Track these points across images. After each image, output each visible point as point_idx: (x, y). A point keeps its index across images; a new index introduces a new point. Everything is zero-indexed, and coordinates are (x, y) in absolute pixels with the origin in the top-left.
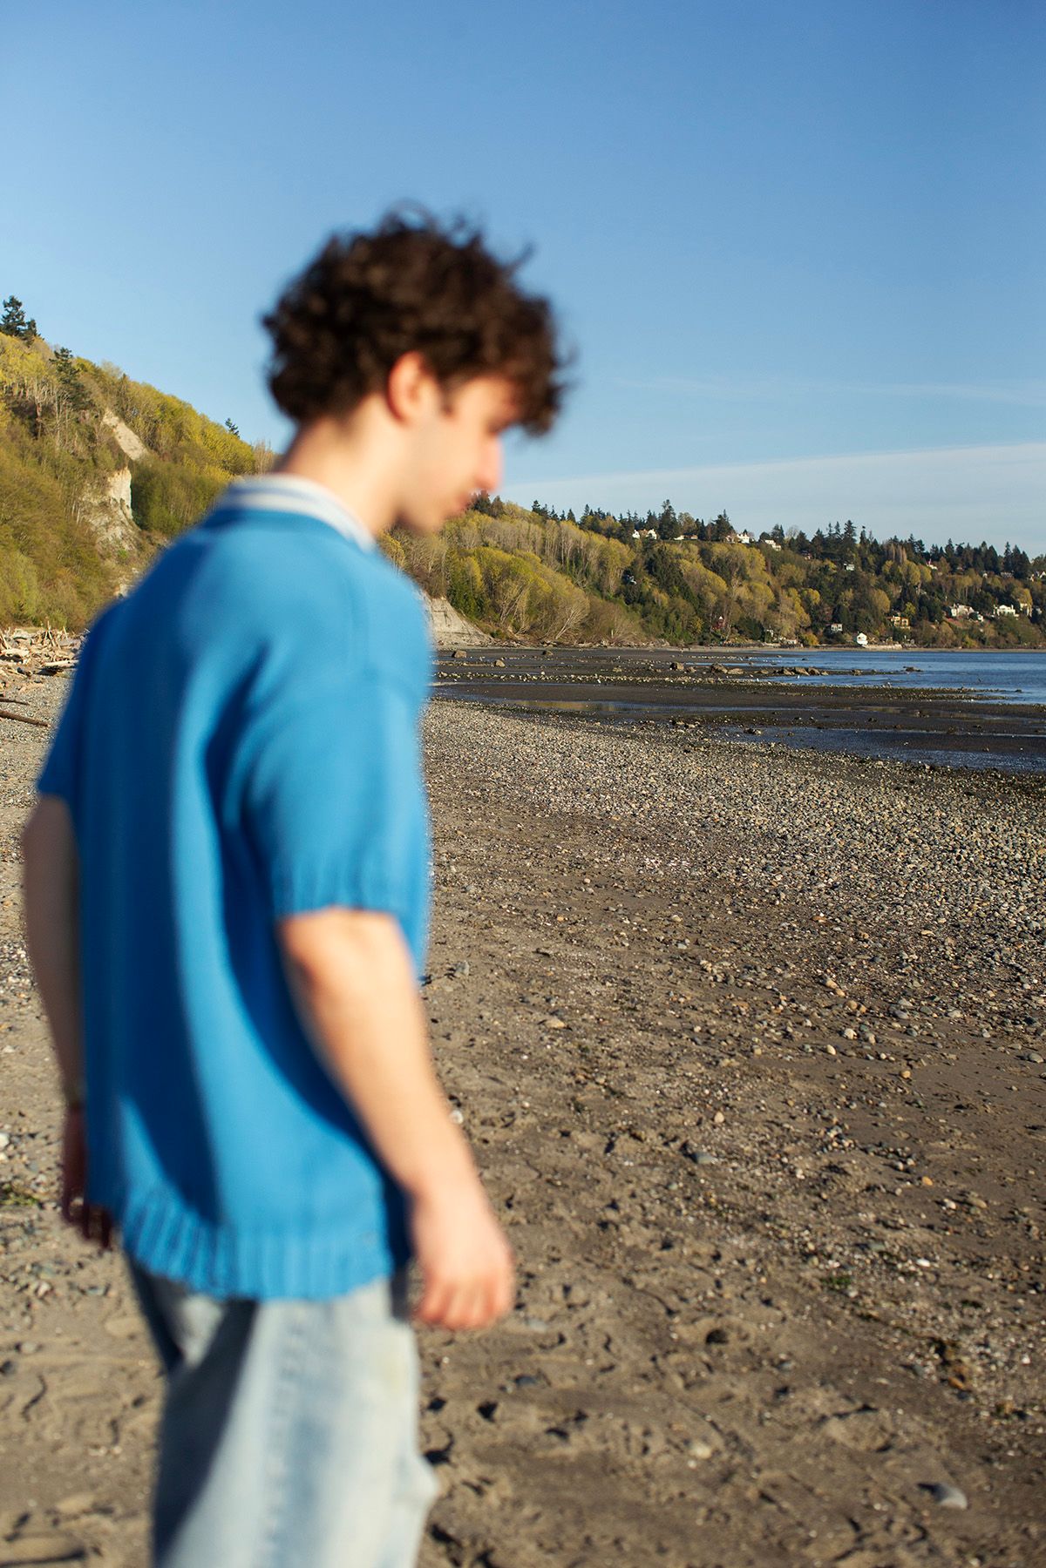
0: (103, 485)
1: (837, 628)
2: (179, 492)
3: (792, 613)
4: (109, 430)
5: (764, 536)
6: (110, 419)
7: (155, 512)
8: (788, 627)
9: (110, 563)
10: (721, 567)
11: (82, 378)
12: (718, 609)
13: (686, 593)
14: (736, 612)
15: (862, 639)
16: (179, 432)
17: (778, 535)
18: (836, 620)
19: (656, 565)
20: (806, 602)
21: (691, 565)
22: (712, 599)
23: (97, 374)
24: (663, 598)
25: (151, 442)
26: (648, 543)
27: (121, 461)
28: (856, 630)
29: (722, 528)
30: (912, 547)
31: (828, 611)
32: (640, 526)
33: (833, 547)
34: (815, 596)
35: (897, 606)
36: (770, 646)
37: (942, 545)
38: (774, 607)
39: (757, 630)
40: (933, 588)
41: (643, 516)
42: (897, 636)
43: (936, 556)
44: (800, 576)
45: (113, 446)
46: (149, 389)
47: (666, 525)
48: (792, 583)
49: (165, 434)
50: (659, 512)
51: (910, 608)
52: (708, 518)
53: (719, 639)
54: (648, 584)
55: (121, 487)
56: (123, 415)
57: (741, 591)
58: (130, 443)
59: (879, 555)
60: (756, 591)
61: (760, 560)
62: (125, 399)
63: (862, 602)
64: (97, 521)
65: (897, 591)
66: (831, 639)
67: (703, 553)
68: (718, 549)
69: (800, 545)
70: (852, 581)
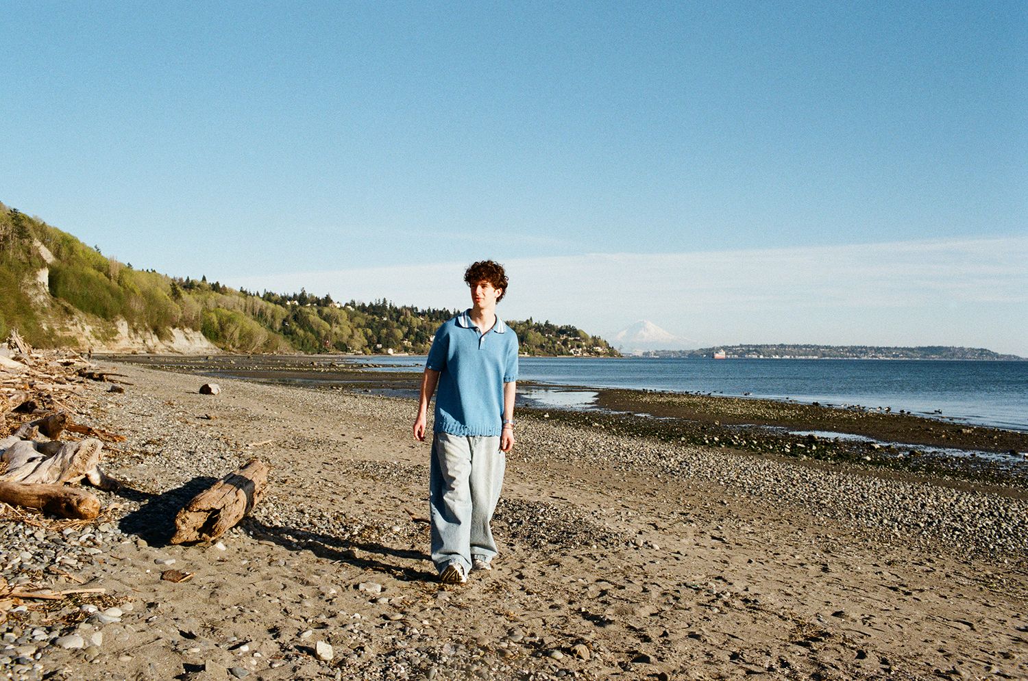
0: (34, 275)
1: (379, 346)
2: (72, 279)
3: (359, 340)
4: (37, 248)
5: (347, 304)
6: (37, 243)
7: (60, 289)
8: (358, 345)
9: (38, 313)
10: (327, 318)
11: (24, 224)
12: (326, 338)
13: (312, 331)
14: (334, 339)
15: (391, 351)
16: (71, 250)
17: (353, 304)
18: (379, 343)
19: (298, 317)
20: (366, 334)
21: (314, 318)
22: (323, 333)
23: (30, 221)
24: (301, 332)
25: (57, 255)
26: (294, 307)
27: (43, 264)
28: (388, 347)
29: (328, 300)
30: (413, 310)
31: (375, 338)
32: (290, 299)
33: (377, 310)
34: (370, 332)
35: (406, 336)
36: (349, 355)
37: (426, 309)
38: (351, 337)
39: (344, 347)
40: (423, 328)
41: (291, 295)
42: (406, 349)
43: (423, 314)
44: (363, 323)
45: (39, 256)
46: (56, 229)
47: (302, 299)
48: (359, 326)
49: (64, 252)
50: (299, 293)
51: (412, 337)
52: (321, 296)
53: (326, 351)
54: (294, 326)
55: (43, 276)
56: (43, 242)
57: (337, 329)
58: (47, 255)
59: (397, 313)
60: (343, 329)
61: (345, 314)
62: (44, 233)
63: (391, 335)
64: (31, 293)
65: (406, 330)
66: (377, 351)
67: (319, 312)
68: (326, 310)
69: (363, 308)
70: (386, 325)
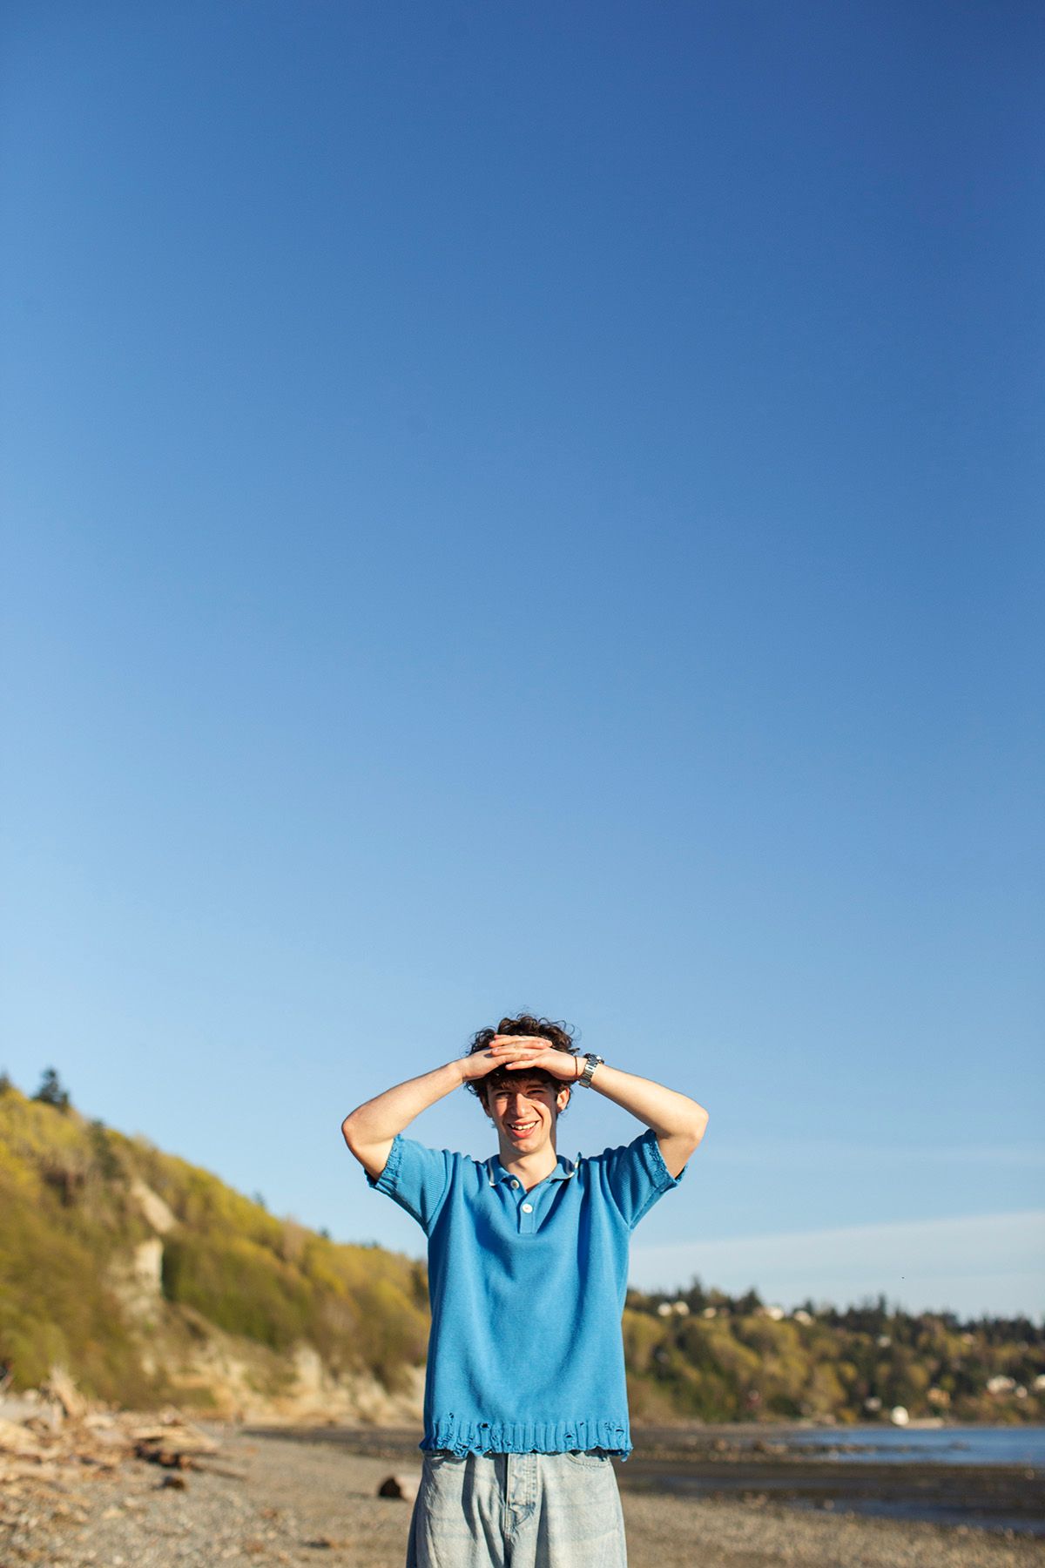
0: (131, 1256)
1: (873, 1404)
2: (206, 1263)
3: (827, 1391)
4: (138, 1201)
5: (796, 1311)
6: (140, 1190)
7: (184, 1285)
8: (822, 1403)
9: (136, 1337)
10: (754, 1342)
11: (116, 1149)
12: (751, 1386)
13: (717, 1369)
14: (770, 1389)
15: (900, 1416)
16: (208, 1203)
17: (808, 1308)
18: (872, 1393)
19: (685, 1339)
20: (841, 1379)
21: (722, 1341)
22: (744, 1375)
23: (128, 1144)
24: (693, 1374)
25: (179, 1212)
26: (677, 1318)
27: (150, 1232)
28: (890, 1404)
29: (751, 1303)
30: (947, 1320)
31: (863, 1387)
32: (670, 1300)
33: (866, 1321)
34: (850, 1371)
35: (935, 1380)
36: (805, 1424)
37: (977, 1316)
38: (808, 1383)
39: (790, 1407)
40: (971, 1360)
41: (670, 1290)
42: (935, 1411)
43: (972, 1328)
44: (833, 1349)
45: (143, 1218)
46: (179, 1161)
47: (696, 1299)
48: (824, 1358)
49: (194, 1206)
50: (687, 1286)
51: (949, 1382)
52: (736, 1291)
53: (751, 1417)
54: (678, 1361)
55: (150, 1258)
56: (155, 1186)
57: (773, 1367)
58: (159, 1213)
59: (912, 1329)
60: (789, 1367)
61: (791, 1334)
62: (155, 1170)
63: (898, 1377)
64: (123, 1293)
65: (932, 1364)
66: (868, 1416)
67: (735, 1330)
68: (749, 1324)
69: (831, 1319)
70: (886, 1355)
